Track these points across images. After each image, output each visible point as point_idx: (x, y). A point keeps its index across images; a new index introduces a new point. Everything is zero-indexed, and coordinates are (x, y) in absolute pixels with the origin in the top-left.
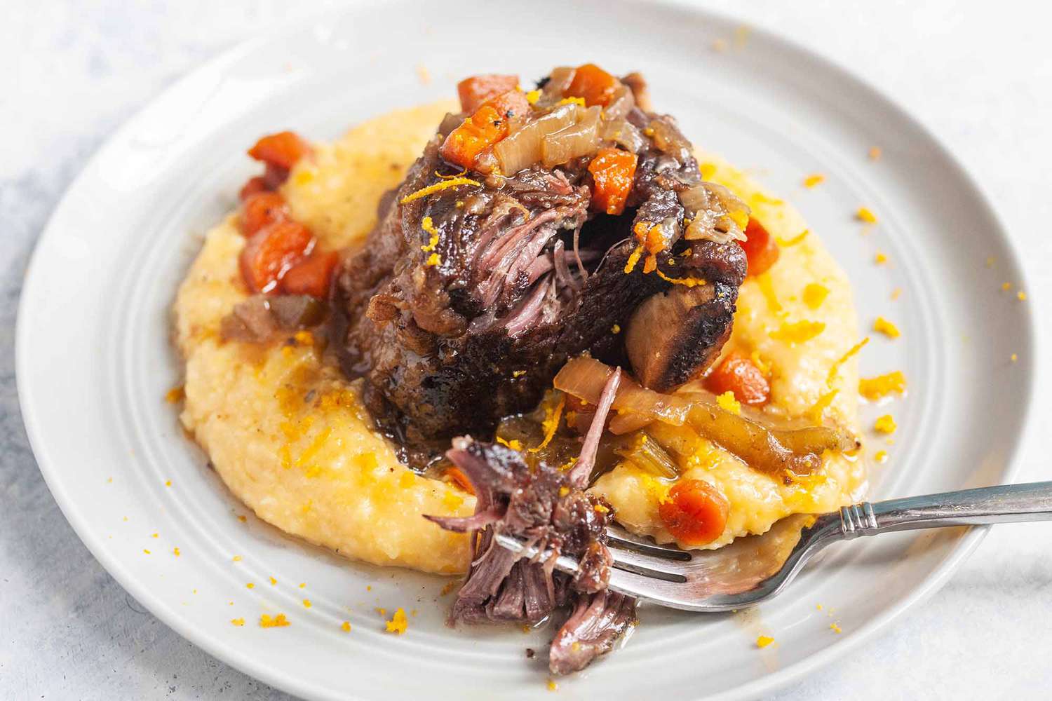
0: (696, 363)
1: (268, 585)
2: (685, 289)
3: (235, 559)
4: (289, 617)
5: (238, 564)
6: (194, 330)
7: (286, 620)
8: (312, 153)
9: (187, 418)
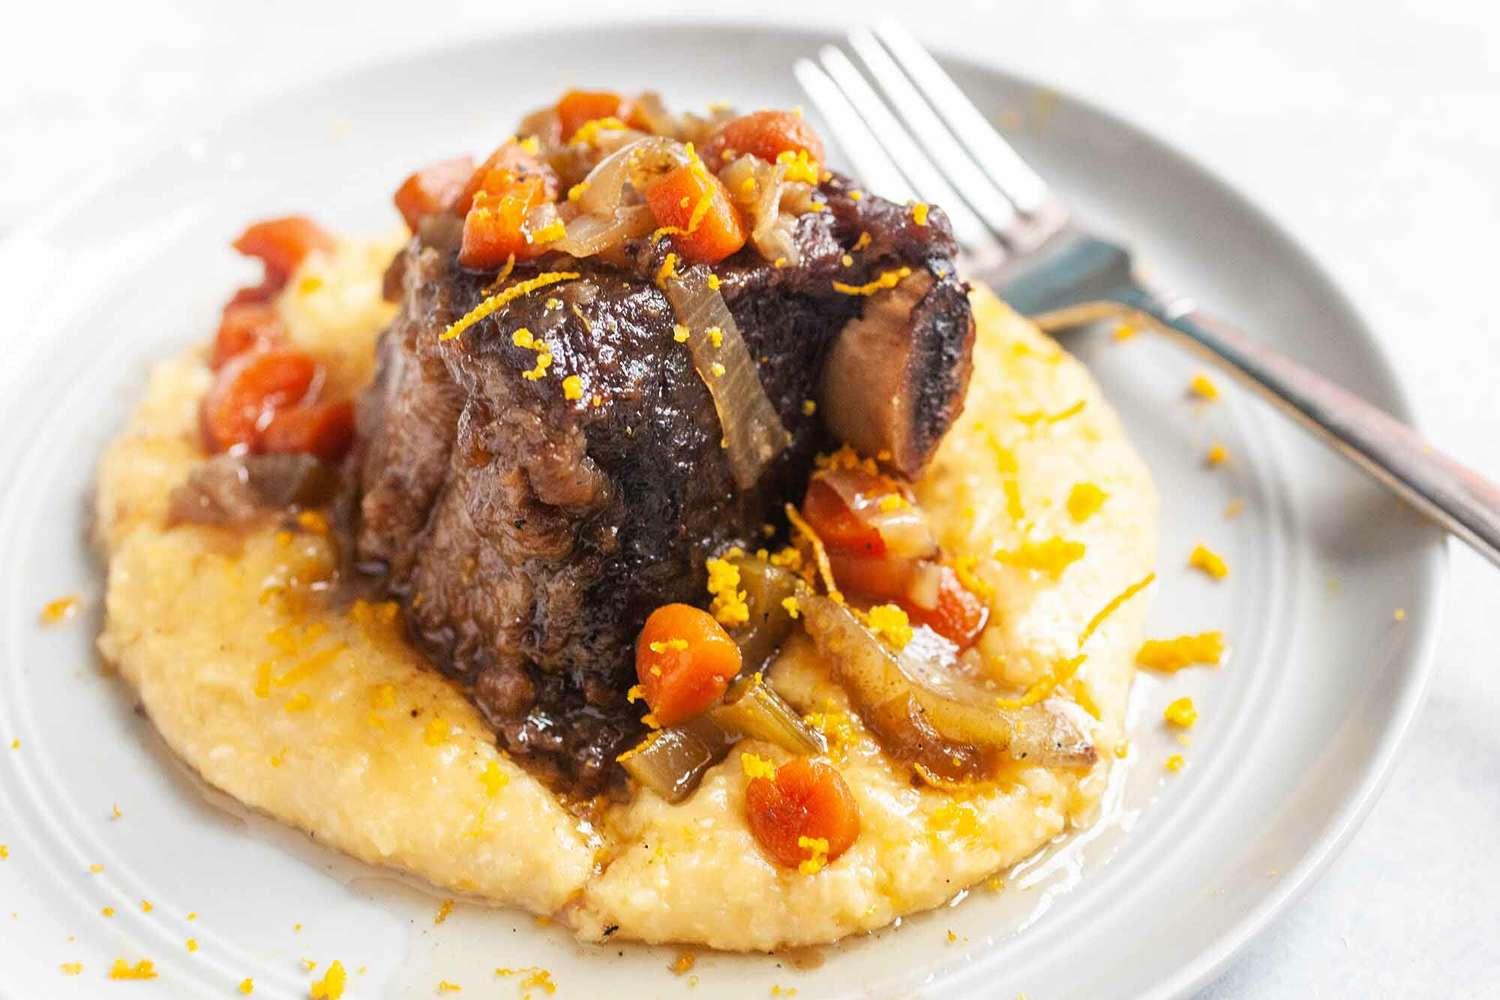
0: (950, 393)
1: (135, 910)
2: (884, 294)
3: (94, 869)
4: (160, 965)
5: (100, 879)
6: (122, 513)
7: (153, 970)
8: (329, 248)
9: (107, 644)
